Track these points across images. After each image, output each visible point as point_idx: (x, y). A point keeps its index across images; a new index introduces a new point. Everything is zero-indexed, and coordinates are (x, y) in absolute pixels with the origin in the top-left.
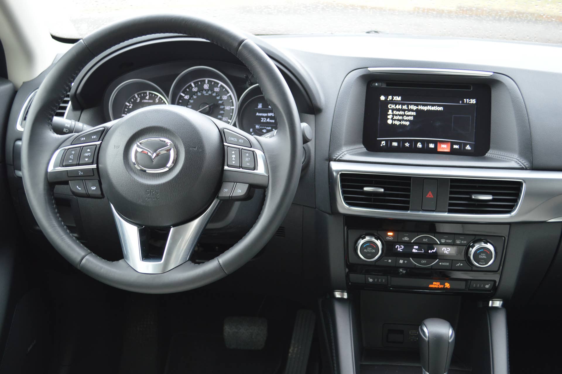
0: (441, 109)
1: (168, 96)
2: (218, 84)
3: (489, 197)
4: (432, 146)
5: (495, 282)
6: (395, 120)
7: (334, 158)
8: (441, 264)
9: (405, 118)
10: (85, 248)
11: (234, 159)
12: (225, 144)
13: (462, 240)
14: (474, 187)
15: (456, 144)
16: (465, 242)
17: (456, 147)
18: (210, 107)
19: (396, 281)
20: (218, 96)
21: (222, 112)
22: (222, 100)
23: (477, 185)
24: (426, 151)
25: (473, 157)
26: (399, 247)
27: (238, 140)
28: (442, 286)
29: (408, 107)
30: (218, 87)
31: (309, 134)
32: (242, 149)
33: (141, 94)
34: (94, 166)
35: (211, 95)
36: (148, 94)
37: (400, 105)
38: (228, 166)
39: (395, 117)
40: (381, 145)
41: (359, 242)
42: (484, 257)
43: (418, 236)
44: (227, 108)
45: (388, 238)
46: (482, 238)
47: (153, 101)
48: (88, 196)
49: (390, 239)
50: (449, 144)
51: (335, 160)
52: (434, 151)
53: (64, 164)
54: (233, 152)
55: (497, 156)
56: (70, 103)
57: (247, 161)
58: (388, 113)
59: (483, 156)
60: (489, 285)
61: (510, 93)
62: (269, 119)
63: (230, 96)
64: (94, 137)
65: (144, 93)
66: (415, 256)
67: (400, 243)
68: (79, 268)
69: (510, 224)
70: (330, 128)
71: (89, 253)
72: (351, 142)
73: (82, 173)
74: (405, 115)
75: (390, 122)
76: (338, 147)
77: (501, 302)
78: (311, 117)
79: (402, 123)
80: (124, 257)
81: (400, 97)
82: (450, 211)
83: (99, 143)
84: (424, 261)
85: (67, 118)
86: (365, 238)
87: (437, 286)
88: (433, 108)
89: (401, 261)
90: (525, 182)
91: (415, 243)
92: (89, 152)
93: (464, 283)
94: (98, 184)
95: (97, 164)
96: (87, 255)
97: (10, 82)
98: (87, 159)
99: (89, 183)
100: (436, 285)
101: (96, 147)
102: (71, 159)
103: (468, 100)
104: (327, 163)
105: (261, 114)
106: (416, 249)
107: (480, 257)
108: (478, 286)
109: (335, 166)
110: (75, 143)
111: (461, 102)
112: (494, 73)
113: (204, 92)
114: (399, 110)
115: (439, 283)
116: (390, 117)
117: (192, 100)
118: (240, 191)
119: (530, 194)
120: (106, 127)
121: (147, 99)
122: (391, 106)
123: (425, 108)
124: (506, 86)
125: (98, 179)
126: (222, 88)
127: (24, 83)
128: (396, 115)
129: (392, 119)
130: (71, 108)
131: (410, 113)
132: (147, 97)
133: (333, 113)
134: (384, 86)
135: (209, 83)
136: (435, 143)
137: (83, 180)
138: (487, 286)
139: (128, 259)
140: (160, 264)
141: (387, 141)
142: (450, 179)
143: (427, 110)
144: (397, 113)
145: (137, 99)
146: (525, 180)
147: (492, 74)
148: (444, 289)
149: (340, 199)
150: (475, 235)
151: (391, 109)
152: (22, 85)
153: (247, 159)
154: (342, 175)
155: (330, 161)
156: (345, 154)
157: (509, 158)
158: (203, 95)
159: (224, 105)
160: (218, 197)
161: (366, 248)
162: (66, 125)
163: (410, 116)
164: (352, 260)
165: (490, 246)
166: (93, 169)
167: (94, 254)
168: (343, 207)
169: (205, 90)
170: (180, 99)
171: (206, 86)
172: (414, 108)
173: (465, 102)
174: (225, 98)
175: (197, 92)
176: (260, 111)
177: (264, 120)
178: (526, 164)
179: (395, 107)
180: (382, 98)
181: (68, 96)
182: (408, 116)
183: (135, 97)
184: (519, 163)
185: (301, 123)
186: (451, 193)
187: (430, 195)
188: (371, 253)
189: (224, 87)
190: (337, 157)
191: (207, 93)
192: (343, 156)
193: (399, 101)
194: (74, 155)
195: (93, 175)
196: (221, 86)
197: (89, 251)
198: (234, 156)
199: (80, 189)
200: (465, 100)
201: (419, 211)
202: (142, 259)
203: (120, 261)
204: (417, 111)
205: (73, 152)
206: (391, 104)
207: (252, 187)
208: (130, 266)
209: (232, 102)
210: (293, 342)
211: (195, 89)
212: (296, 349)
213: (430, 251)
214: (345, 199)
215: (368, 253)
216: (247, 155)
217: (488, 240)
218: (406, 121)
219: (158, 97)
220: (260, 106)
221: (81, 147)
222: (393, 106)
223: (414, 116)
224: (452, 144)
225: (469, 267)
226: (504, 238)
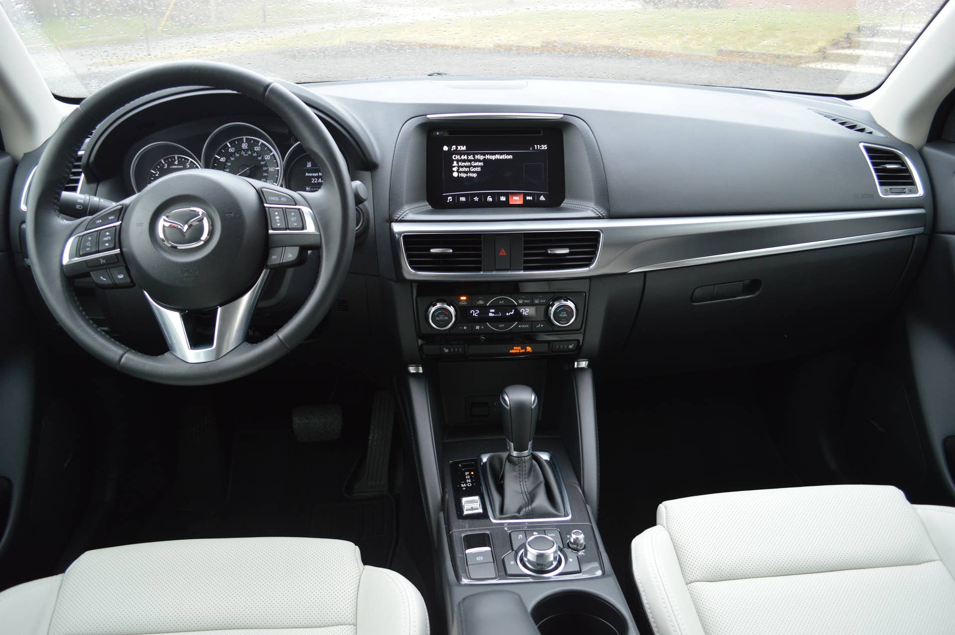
0: (510, 157)
1: (200, 160)
2: (259, 142)
3: (566, 251)
4: (503, 199)
5: (578, 341)
6: (461, 172)
7: (396, 218)
8: (520, 326)
9: (472, 169)
10: (122, 346)
11: (278, 221)
12: (266, 205)
13: (540, 299)
14: (551, 241)
15: (529, 195)
16: (544, 301)
17: (529, 198)
18: (250, 169)
19: (474, 350)
20: (260, 156)
21: (265, 174)
22: (264, 160)
23: (553, 238)
24: (498, 205)
25: (548, 208)
26: (474, 312)
27: (280, 199)
28: (524, 351)
29: (474, 157)
30: (258, 146)
31: (363, 194)
32: (286, 208)
33: (167, 159)
34: (118, 251)
35: (251, 155)
36: (176, 159)
37: (466, 156)
38: (273, 229)
39: (461, 169)
40: (448, 201)
41: (430, 309)
42: (565, 315)
43: (493, 298)
44: (271, 169)
45: (461, 303)
46: (562, 296)
47: (183, 165)
48: (116, 286)
49: (464, 303)
50: (522, 196)
51: (397, 221)
52: (506, 205)
53: (81, 253)
54: (276, 213)
55: (573, 206)
56: (83, 175)
57: (293, 221)
58: (453, 165)
59: (559, 207)
60: (573, 345)
61: (582, 136)
62: (320, 179)
63: (273, 155)
64: (112, 218)
65: (171, 158)
66: (491, 320)
67: (475, 308)
68: (118, 368)
69: (590, 278)
70: (389, 185)
71: (127, 352)
72: (415, 200)
73: (104, 261)
74: (471, 166)
75: (455, 174)
76: (399, 206)
77: (587, 362)
78: (367, 174)
79: (469, 175)
80: (170, 348)
81: (465, 147)
82: (526, 269)
83: (119, 223)
84: (501, 326)
85: (80, 193)
86: (436, 305)
87: (518, 351)
88: (502, 157)
89: (478, 327)
90: (602, 232)
91: (491, 307)
92: (108, 236)
93: (546, 345)
94: (125, 271)
95: (121, 248)
96: (125, 353)
97: (8, 154)
98: (107, 245)
99: (114, 271)
100: (516, 349)
101: (116, 229)
102: (88, 247)
103: (539, 146)
104: (388, 224)
105: (311, 174)
106: (493, 313)
107: (561, 315)
108: (561, 347)
109: (397, 228)
110: (90, 227)
111: (531, 149)
112: (564, 114)
113: (243, 153)
114: (464, 161)
115: (519, 348)
116: (455, 169)
117: (229, 162)
118: (291, 256)
119: (607, 245)
120: (124, 204)
121: (175, 165)
122: (455, 157)
123: (493, 157)
124: (578, 129)
125: (125, 265)
126: (263, 146)
127: (25, 154)
128: (462, 167)
129: (458, 171)
130: (85, 180)
131: (476, 164)
132: (176, 163)
133: (390, 168)
134: (446, 134)
135: (248, 141)
136: (507, 195)
137: (106, 269)
138: (571, 347)
139: (173, 350)
140: (212, 350)
141: (453, 196)
142: (524, 233)
143: (495, 159)
144: (463, 164)
145: (164, 165)
146: (601, 229)
147: (562, 116)
148: (526, 353)
149: (405, 264)
150: (554, 293)
151: (455, 160)
152: (23, 157)
153: (293, 219)
154: (405, 237)
155: (391, 223)
156: (407, 214)
157: (585, 207)
158: (241, 155)
159: (267, 167)
160: (267, 267)
161: (438, 316)
162: (79, 201)
163: (477, 167)
164: (424, 330)
165: (570, 304)
166: (116, 254)
167: (133, 351)
168: (409, 272)
169: (244, 150)
170: (214, 162)
171: (245, 146)
172: (481, 157)
173: (536, 148)
174: (267, 157)
175: (234, 153)
176: (310, 171)
177: (315, 180)
178: (603, 212)
179: (460, 157)
180: (446, 148)
181: (78, 167)
182: (475, 167)
183: (162, 163)
184: (595, 212)
185: (352, 182)
186: (526, 249)
187: (503, 253)
188: (444, 321)
189: (266, 146)
190: (398, 218)
191: (246, 153)
192: (405, 215)
193: (464, 150)
194: (90, 241)
195: (117, 261)
196: (262, 144)
197: (127, 348)
198: (277, 218)
199: (105, 279)
200: (536, 146)
201: (492, 270)
202: (191, 347)
203: (166, 354)
204: (484, 161)
205: (90, 238)
206: (456, 155)
207: (303, 249)
208: (178, 357)
209: (277, 162)
210: (372, 427)
211: (232, 150)
212: (376, 436)
213: (507, 314)
214: (411, 263)
215: (441, 321)
216: (293, 214)
217: (569, 297)
218: (473, 172)
219: (189, 162)
220: (309, 165)
221: (97, 231)
222: (458, 157)
223: (481, 166)
224: (525, 195)
225: (551, 329)
226: (584, 294)
